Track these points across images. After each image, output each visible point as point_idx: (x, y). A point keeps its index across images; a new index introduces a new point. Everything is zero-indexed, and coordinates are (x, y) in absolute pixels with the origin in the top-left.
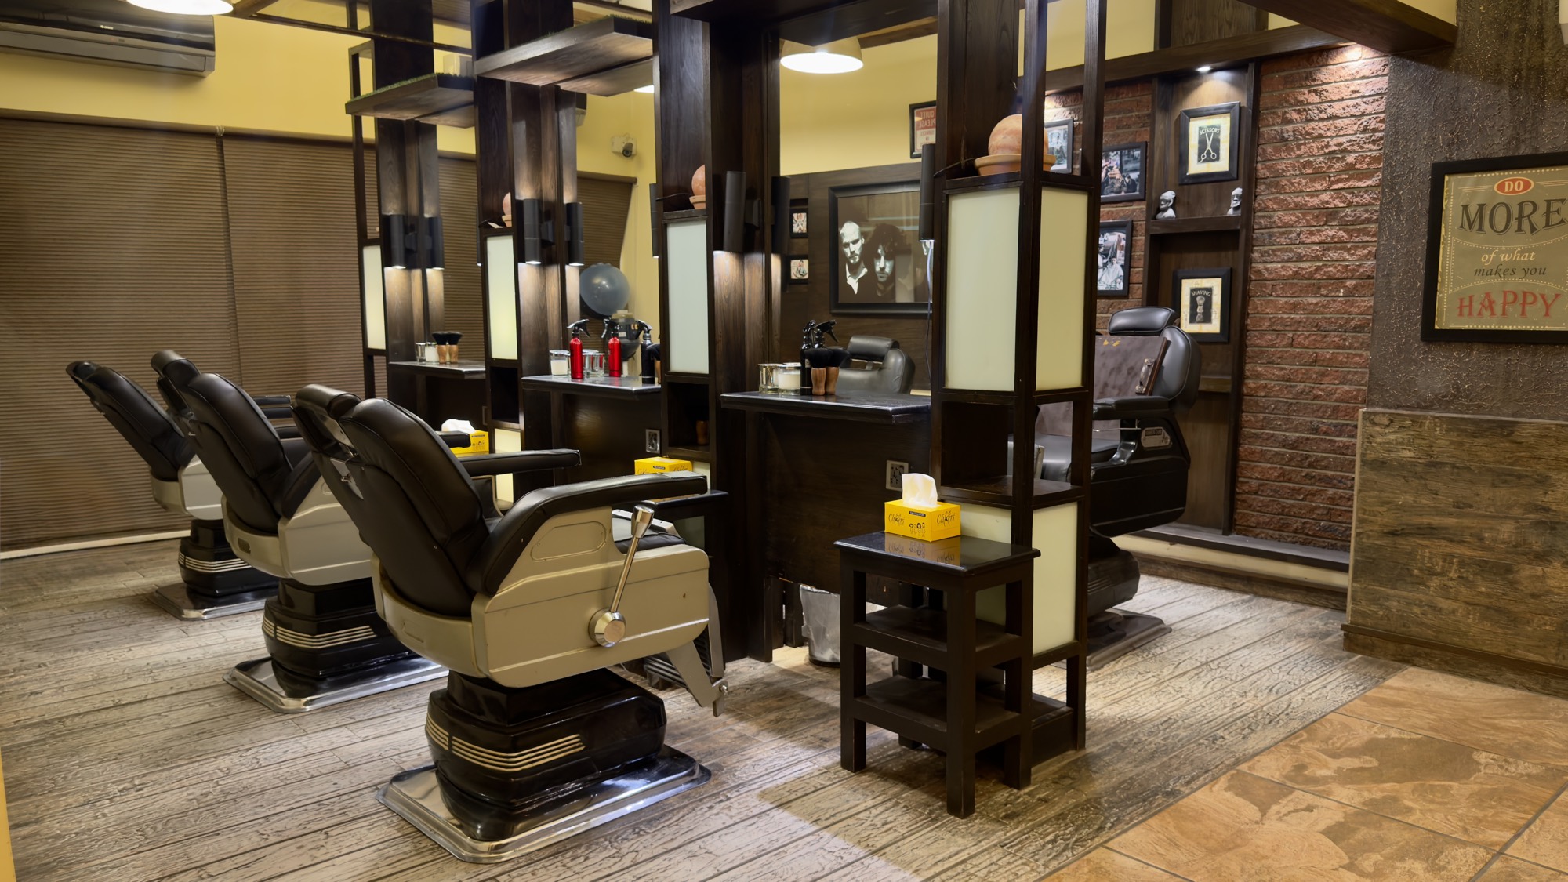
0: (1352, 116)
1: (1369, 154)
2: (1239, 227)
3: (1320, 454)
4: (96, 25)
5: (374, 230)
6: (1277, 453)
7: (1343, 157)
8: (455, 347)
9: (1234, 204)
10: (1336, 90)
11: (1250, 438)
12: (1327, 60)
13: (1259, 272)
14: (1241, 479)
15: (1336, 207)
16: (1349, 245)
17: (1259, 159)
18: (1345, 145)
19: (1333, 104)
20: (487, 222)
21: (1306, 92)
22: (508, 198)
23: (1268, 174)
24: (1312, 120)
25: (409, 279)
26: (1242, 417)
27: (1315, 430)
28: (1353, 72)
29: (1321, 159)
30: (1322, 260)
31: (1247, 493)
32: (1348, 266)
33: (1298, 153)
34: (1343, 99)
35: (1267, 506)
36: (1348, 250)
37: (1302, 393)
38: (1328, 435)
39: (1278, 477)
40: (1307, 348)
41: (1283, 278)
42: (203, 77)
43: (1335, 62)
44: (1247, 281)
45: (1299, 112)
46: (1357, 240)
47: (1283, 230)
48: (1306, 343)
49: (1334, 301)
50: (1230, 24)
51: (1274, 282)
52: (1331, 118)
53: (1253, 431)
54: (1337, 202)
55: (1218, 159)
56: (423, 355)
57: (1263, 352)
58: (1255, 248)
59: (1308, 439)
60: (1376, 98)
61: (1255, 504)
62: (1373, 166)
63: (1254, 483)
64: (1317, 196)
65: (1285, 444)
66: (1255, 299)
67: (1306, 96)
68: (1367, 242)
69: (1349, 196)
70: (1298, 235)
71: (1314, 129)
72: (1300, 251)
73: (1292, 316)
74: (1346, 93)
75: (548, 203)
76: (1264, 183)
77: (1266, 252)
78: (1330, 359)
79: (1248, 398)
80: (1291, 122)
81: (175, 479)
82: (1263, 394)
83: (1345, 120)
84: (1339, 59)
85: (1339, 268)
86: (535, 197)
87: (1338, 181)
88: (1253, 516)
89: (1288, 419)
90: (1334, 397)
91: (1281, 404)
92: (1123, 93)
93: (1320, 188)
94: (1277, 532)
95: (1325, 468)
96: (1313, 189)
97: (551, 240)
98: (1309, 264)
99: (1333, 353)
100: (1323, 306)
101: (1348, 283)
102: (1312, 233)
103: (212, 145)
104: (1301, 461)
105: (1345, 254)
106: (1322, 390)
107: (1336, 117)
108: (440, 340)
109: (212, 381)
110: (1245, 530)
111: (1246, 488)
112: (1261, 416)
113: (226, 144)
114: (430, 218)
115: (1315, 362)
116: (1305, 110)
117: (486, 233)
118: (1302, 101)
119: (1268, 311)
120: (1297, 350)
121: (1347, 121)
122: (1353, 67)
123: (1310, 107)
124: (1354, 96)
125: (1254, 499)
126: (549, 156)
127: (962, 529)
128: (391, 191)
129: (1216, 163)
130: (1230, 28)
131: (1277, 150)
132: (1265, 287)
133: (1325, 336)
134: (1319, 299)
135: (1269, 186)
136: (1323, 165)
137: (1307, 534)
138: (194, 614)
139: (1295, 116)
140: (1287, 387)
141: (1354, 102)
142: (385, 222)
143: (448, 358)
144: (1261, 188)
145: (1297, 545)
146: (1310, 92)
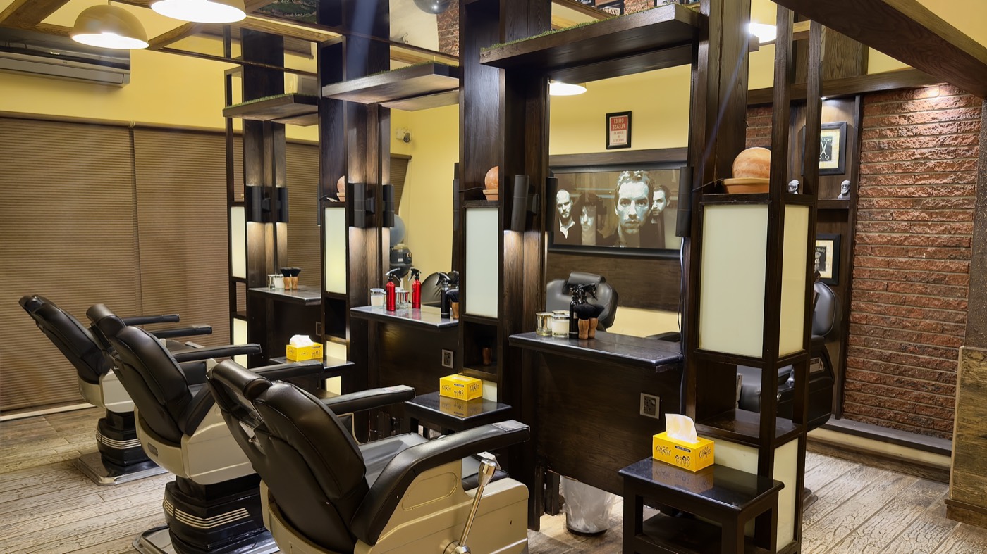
0: (932, 135)
1: (945, 161)
2: (848, 208)
3: (908, 367)
4: (48, 52)
5: (240, 196)
6: (875, 364)
7: (925, 163)
8: (296, 278)
9: (844, 191)
10: (920, 117)
11: (855, 352)
12: (913, 96)
13: (862, 238)
14: (847, 380)
15: (920, 196)
16: (930, 223)
17: (862, 161)
18: (927, 155)
19: (918, 126)
20: (327, 197)
21: (897, 117)
22: (342, 180)
23: (869, 172)
24: (901, 136)
25: (264, 229)
26: (849, 337)
27: (905, 350)
28: (933, 105)
29: (909, 163)
30: (909, 233)
31: (852, 390)
32: (929, 237)
33: (891, 158)
34: (925, 123)
35: (868, 400)
36: (929, 227)
37: (894, 323)
38: (914, 353)
39: (876, 380)
40: (898, 292)
41: (880, 243)
42: (121, 87)
43: (919, 97)
44: (853, 244)
45: (892, 130)
46: (935, 220)
47: (880, 210)
48: (898, 289)
49: (918, 261)
50: (839, 68)
51: (873, 246)
52: (915, 135)
53: (857, 347)
54: (920, 193)
55: (830, 159)
56: (272, 283)
57: (864, 294)
58: (859, 222)
59: (898, 355)
60: (950, 123)
61: (858, 398)
62: (948, 170)
63: (858, 384)
64: (906, 188)
65: (881, 357)
66: (859, 257)
67: (898, 120)
68: (944, 221)
69: (930, 190)
70: (892, 214)
71: (903, 142)
72: (892, 225)
73: (887, 270)
74: (928, 119)
75: (370, 185)
76: (866, 178)
77: (867, 225)
78: (916, 301)
79: (854, 324)
80: (886, 137)
81: (97, 382)
82: (865, 322)
83: (927, 137)
84: (922, 95)
85: (922, 238)
86: (361, 181)
87: (921, 179)
88: (857, 406)
89: (883, 341)
90: (919, 327)
91: (878, 330)
92: (760, 113)
93: (908, 183)
94: (875, 419)
95: (912, 376)
96: (903, 183)
97: (372, 211)
98: (900, 235)
99: (918, 297)
100: (911, 264)
101: (929, 249)
102: (901, 214)
103: (126, 134)
104: (893, 370)
105: (927, 229)
106: (910, 323)
107: (921, 135)
108: (286, 273)
109: (135, 333)
110: (851, 416)
111: (852, 386)
112: (863, 338)
113: (136, 133)
114: (279, 188)
115: (904, 302)
116: (896, 129)
117: (325, 204)
118: (895, 123)
119: (868, 265)
120: (891, 294)
121: (928, 138)
122: (933, 101)
123: (901, 127)
124: (933, 121)
125: (858, 395)
126: (373, 153)
127: (715, 459)
128: (254, 170)
129: (829, 162)
130: (840, 71)
131: (876, 156)
132: (867, 249)
133: (912, 285)
134: (907, 259)
135: (869, 180)
136: (910, 167)
137: (898, 422)
138: (108, 480)
139: (889, 133)
140: (883, 318)
141: (934, 125)
142: (248, 191)
143: (291, 286)
144: (863, 181)
145: (891, 428)
146: (900, 117)
